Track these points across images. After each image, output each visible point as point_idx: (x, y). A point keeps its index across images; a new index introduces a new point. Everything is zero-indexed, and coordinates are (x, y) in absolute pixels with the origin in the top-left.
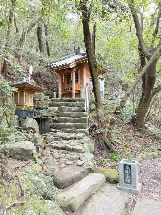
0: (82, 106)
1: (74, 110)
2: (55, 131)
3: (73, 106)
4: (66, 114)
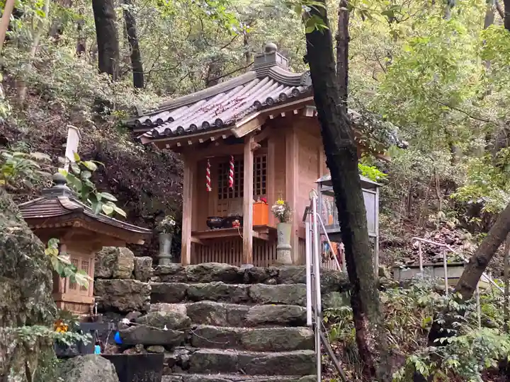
0: (292, 302)
1: (256, 320)
3: (250, 300)
4: (223, 335)
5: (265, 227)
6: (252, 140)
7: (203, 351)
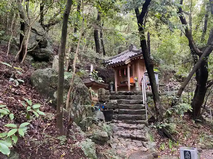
0: (140, 99)
1: (132, 103)
2: (117, 122)
3: (130, 99)
4: (125, 106)
5: (133, 83)
6: (129, 65)
7: (121, 110)
